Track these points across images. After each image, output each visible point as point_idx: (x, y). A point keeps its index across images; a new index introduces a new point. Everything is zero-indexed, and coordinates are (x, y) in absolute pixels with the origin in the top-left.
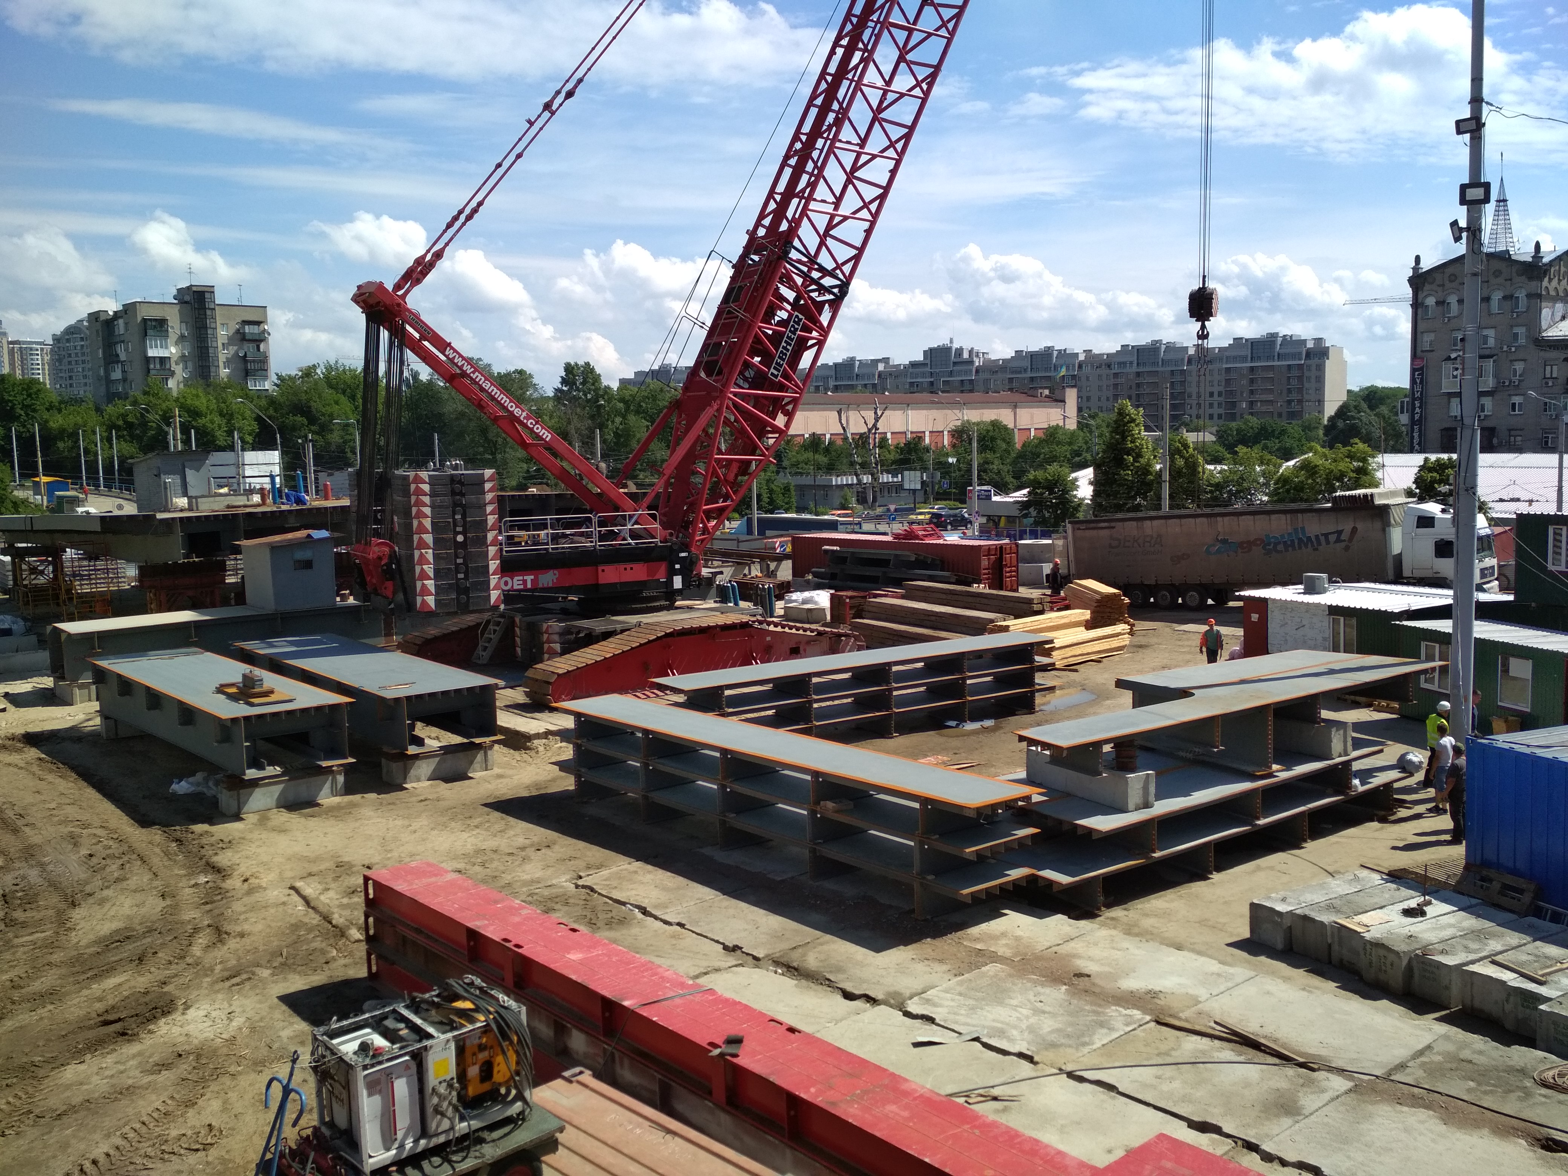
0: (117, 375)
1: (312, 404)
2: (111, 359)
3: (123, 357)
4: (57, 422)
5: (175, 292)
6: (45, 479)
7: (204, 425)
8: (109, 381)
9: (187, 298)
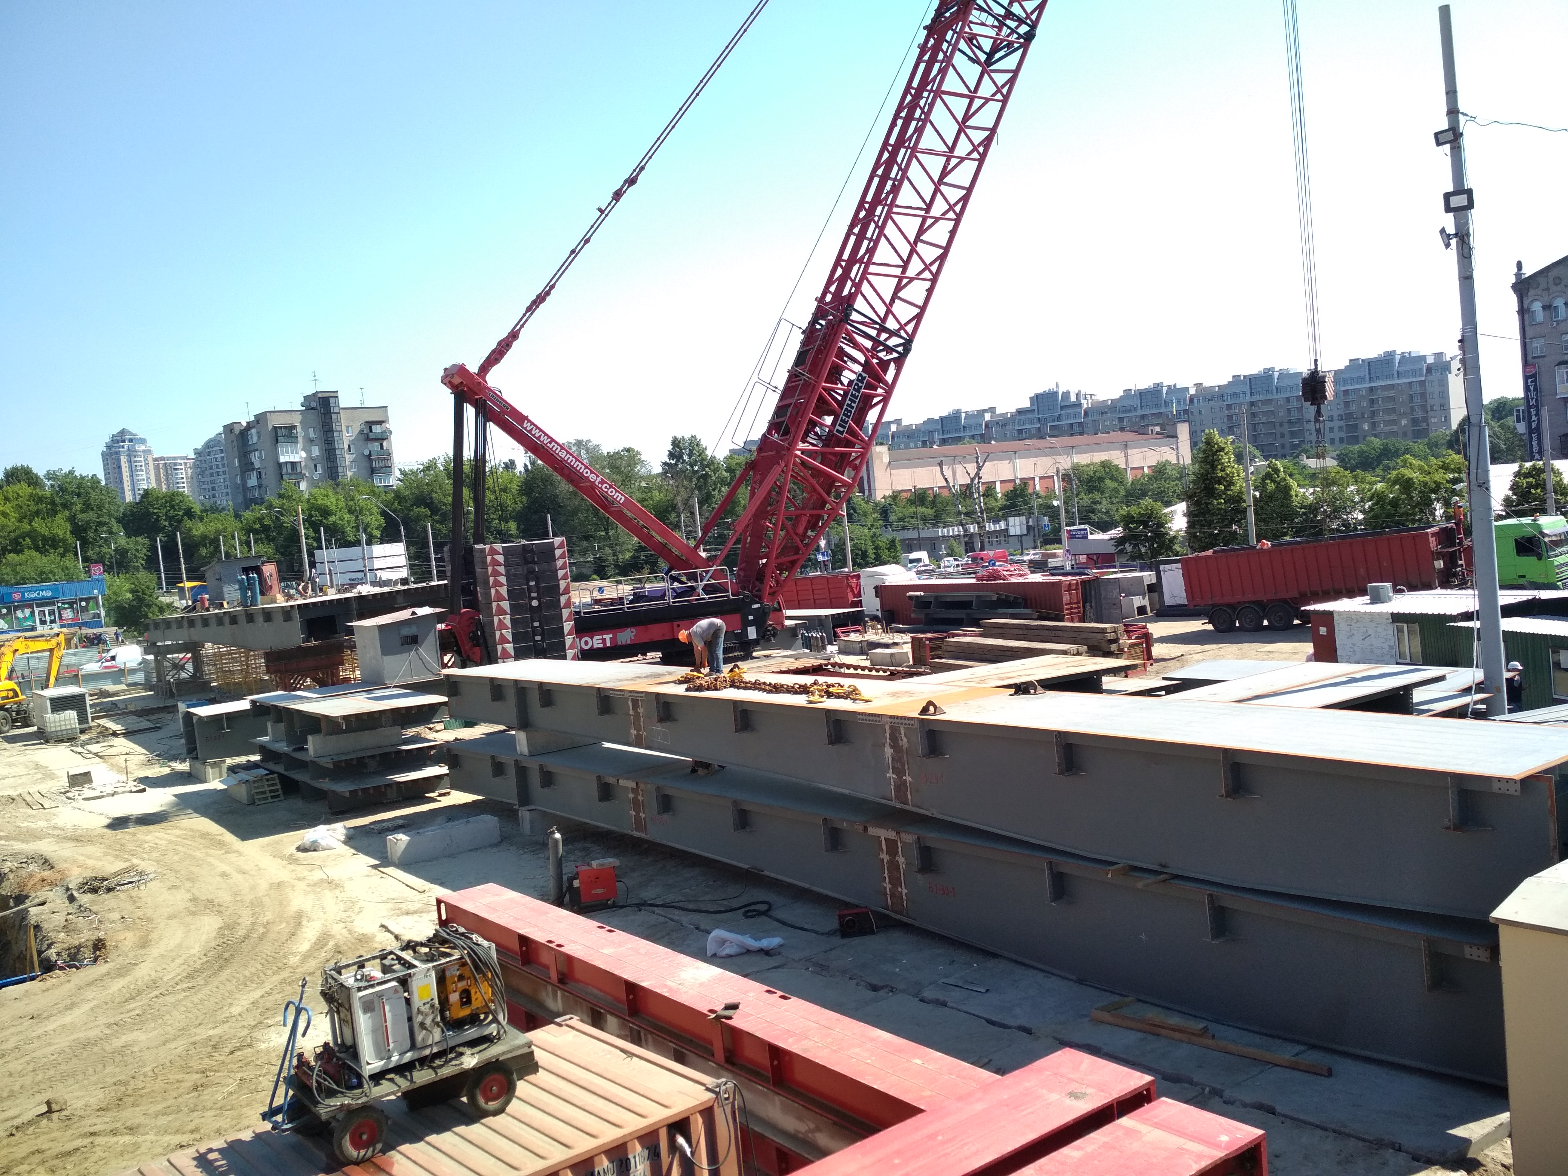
0: (253, 481)
1: (434, 495)
2: (247, 467)
3: (257, 465)
4: (198, 529)
5: (302, 400)
6: (189, 584)
7: (334, 522)
8: (245, 489)
9: (313, 404)
